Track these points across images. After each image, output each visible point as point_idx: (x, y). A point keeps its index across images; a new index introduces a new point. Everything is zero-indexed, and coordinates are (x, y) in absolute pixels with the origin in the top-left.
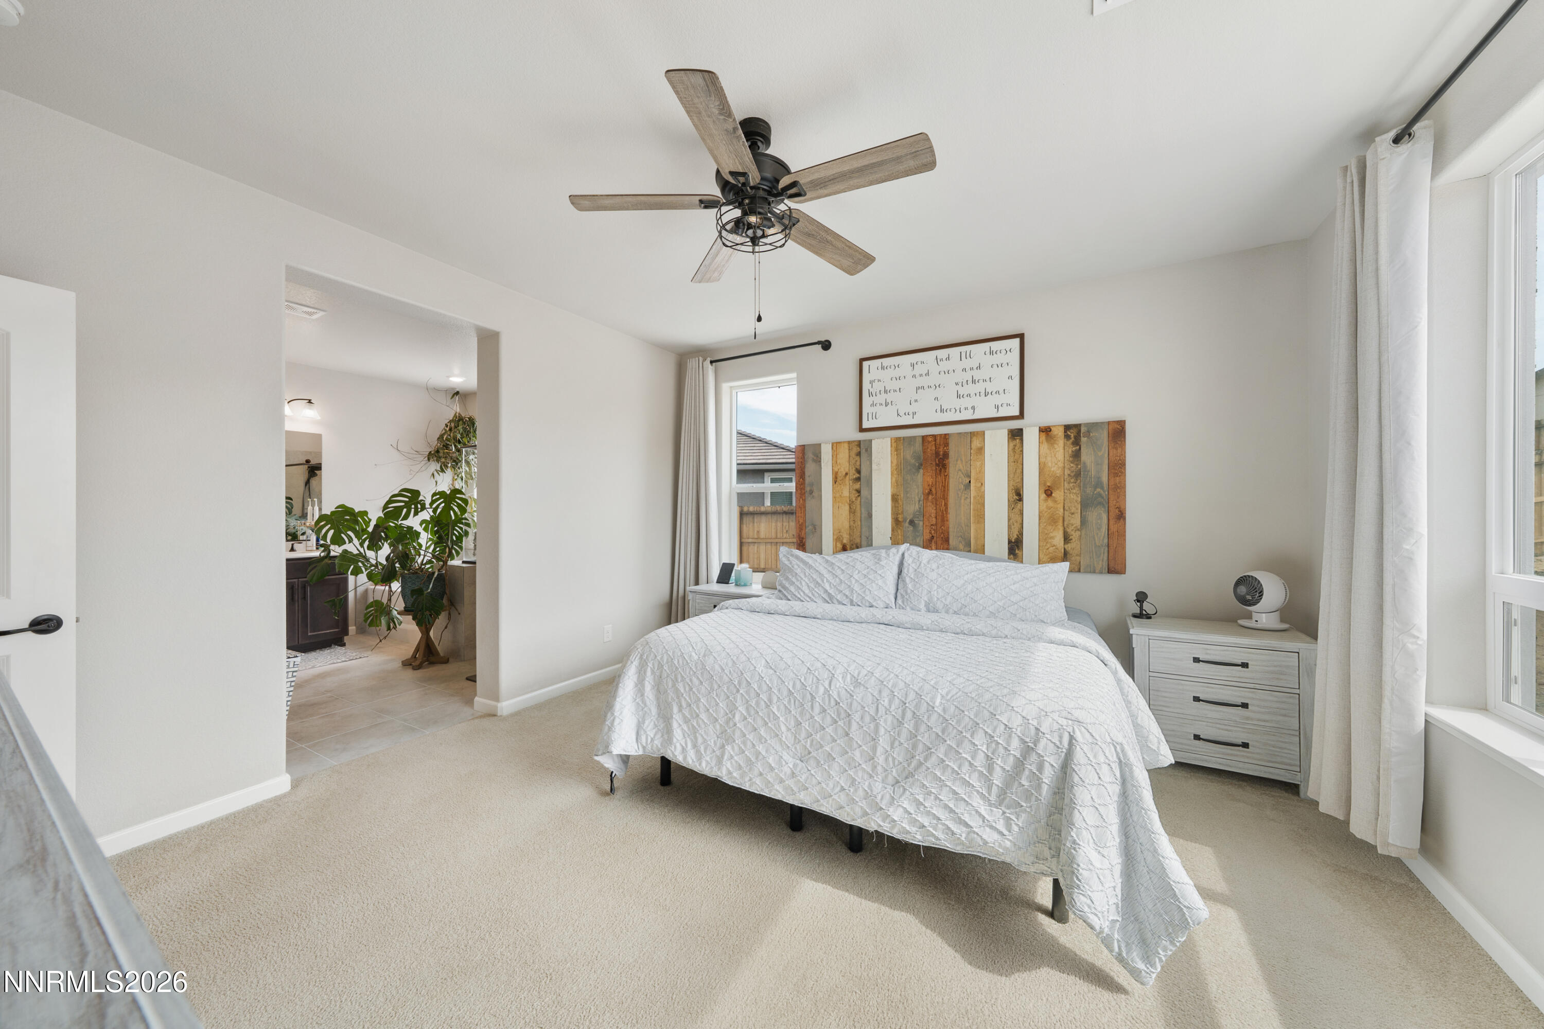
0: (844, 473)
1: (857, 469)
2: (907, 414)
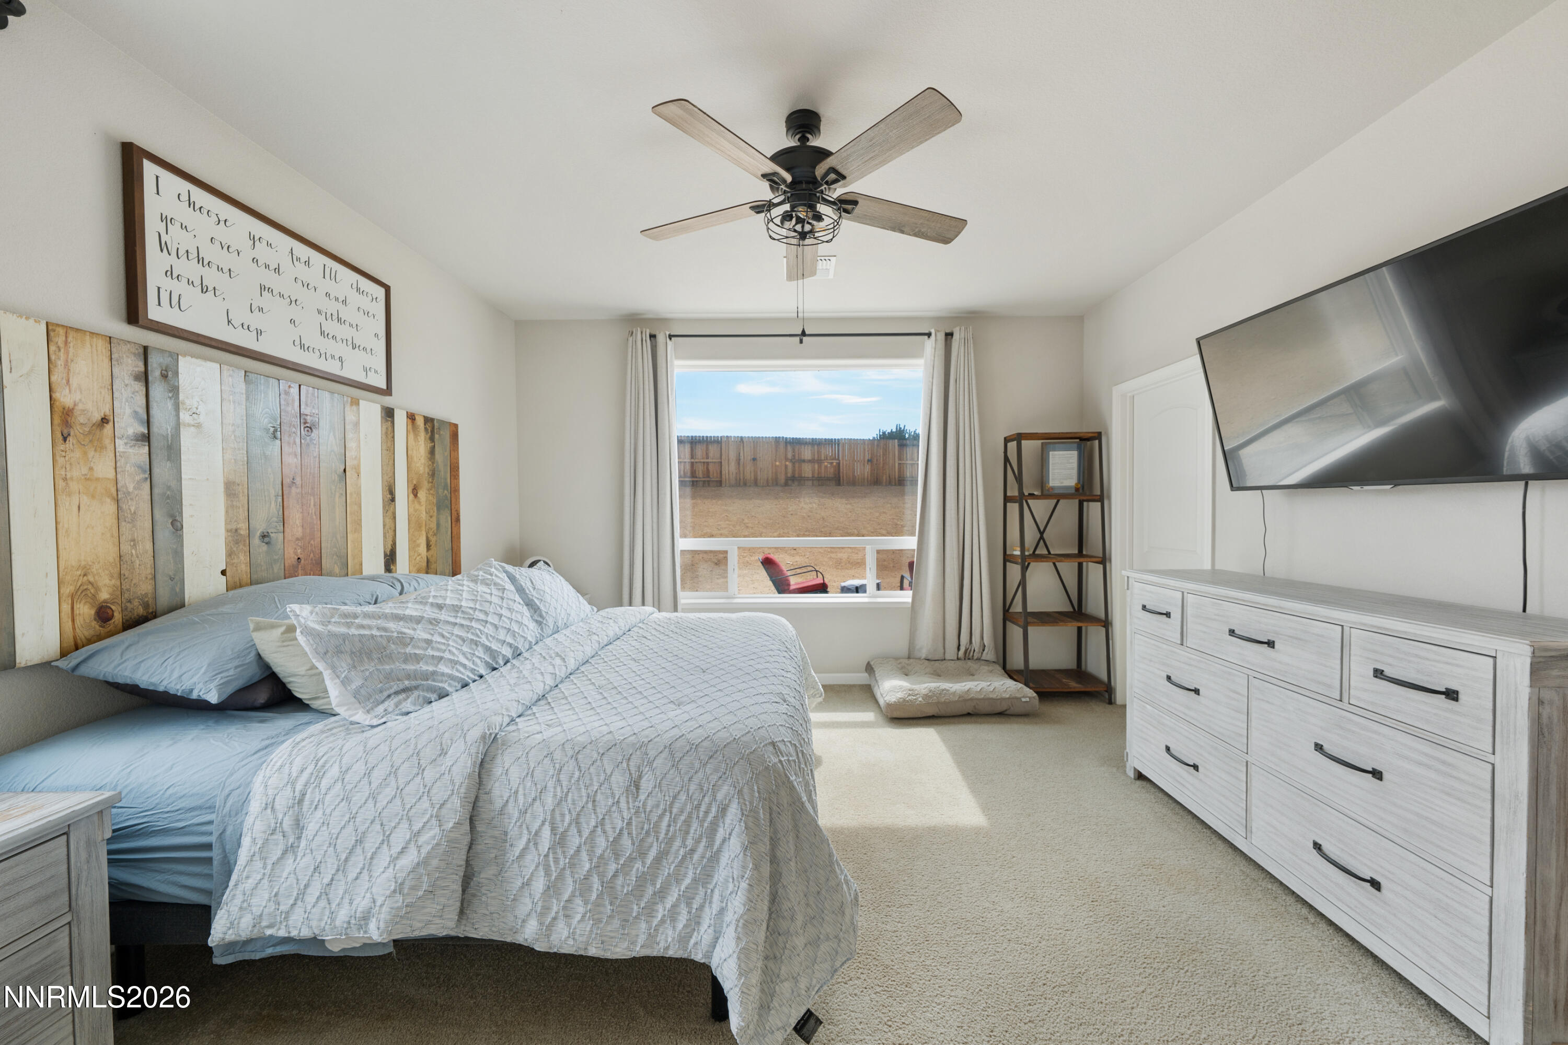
0: (97, 417)
1: (136, 412)
2: (245, 327)
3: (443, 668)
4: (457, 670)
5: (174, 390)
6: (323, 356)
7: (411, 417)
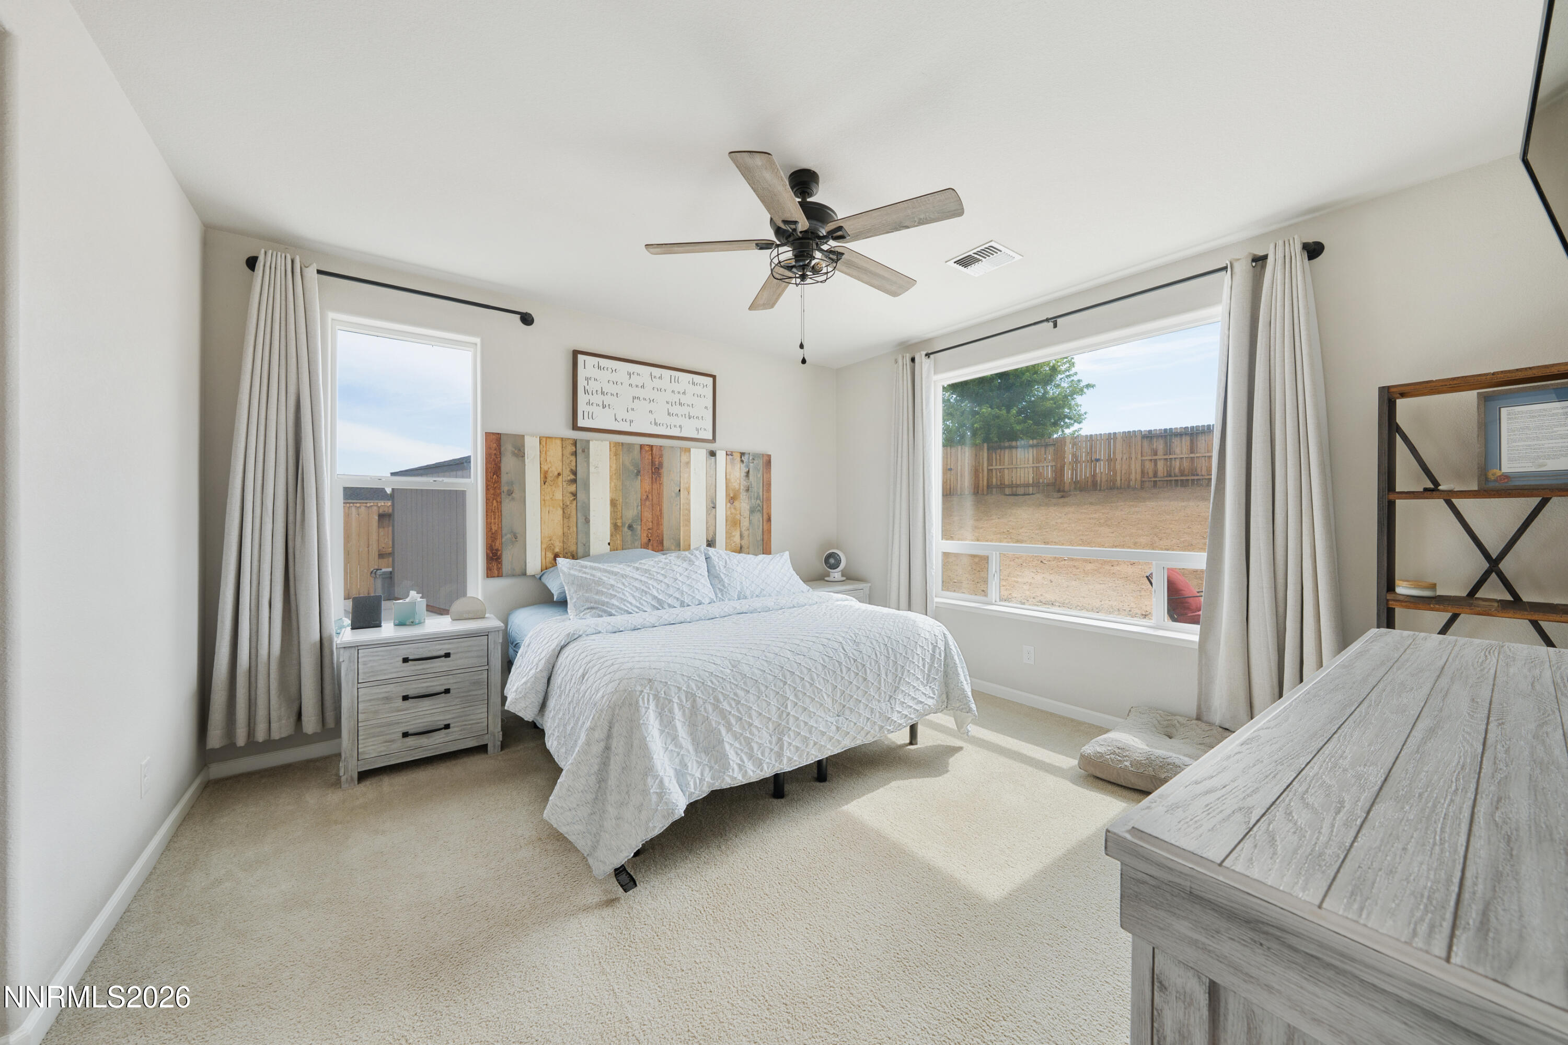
0: (556, 473)
1: (572, 469)
2: (624, 420)
3: (614, 602)
4: (624, 605)
5: (588, 457)
6: (669, 427)
7: (729, 454)
